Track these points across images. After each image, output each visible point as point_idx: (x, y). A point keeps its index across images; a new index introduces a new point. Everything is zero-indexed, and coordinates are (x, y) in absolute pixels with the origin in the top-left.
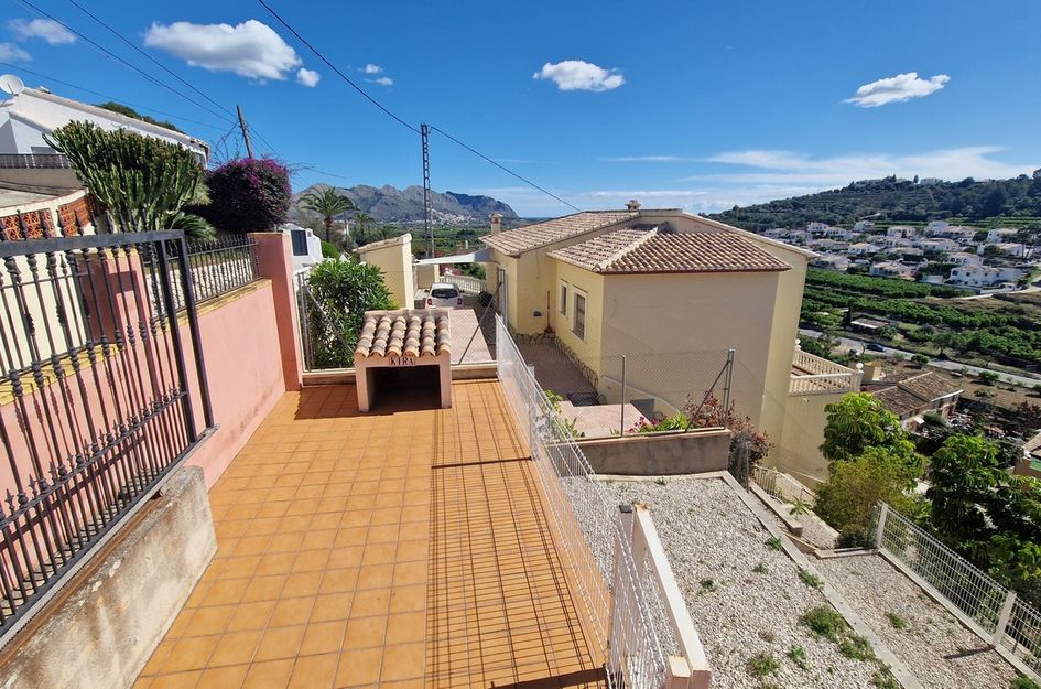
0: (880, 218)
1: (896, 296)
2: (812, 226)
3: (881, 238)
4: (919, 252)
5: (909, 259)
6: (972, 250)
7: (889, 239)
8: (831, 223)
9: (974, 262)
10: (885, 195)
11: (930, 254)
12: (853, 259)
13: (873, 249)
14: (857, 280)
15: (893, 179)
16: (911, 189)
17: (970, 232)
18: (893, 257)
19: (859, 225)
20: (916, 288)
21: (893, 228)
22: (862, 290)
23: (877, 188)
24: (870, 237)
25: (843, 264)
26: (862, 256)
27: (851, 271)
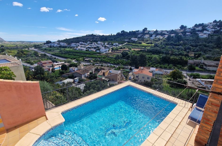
0: (92, 41)
1: (92, 54)
2: (80, 43)
3: (91, 45)
4: (96, 47)
5: (95, 48)
6: (103, 46)
7: (92, 45)
8: (84, 42)
9: (103, 48)
10: (92, 37)
11: (98, 47)
12: (87, 48)
13: (90, 46)
14: (87, 52)
15: (93, 34)
16: (96, 36)
17: (103, 43)
18: (93, 48)
19: (88, 42)
20: (95, 53)
21: (93, 43)
22: (87, 54)
23: (91, 36)
24: (90, 44)
25: (85, 49)
26: (88, 48)
27: (86, 50)
